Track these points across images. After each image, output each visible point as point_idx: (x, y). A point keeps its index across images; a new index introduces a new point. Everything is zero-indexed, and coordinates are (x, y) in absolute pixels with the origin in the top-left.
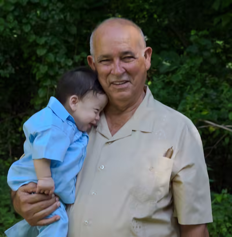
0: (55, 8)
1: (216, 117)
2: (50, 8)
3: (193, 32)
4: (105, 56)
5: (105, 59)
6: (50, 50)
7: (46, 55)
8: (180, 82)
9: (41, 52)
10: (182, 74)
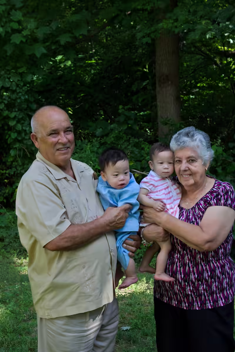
0: (21, 91)
1: (139, 167)
2: (18, 91)
3: (121, 107)
4: (54, 130)
5: (53, 132)
6: (18, 122)
7: (15, 125)
8: (112, 143)
9: (12, 123)
10: (113, 137)
